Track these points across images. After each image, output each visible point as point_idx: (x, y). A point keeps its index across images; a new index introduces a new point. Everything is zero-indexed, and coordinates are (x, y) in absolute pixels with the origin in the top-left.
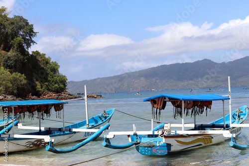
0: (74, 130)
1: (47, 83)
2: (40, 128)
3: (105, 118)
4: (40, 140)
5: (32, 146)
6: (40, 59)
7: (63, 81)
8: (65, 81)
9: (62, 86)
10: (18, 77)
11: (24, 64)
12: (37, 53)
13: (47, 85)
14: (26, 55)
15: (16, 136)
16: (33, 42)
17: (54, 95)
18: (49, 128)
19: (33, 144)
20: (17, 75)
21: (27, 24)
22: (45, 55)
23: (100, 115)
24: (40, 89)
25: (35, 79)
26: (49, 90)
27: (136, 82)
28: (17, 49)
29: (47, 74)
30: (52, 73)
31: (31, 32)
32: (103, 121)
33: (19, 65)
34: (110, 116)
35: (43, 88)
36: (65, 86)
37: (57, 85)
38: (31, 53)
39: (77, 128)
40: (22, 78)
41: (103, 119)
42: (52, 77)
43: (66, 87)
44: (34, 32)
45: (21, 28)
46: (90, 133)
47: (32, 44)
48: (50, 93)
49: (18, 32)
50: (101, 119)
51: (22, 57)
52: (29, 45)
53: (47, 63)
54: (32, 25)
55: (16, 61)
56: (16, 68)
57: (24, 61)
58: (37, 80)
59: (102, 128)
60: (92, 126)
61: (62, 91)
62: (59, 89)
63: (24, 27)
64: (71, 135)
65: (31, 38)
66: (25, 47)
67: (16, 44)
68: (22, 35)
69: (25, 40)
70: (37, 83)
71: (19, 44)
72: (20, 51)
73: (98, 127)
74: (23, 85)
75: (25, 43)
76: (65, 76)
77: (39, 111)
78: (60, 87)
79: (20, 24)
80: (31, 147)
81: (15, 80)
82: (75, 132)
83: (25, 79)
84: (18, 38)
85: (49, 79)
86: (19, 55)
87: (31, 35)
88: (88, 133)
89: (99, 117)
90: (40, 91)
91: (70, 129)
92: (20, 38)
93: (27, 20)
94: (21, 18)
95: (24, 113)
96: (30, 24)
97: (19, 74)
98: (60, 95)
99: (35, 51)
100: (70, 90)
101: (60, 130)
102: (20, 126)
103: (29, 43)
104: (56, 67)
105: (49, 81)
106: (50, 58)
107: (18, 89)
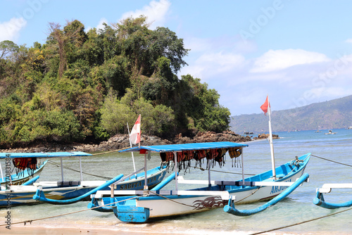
0: (257, 184)
1: (202, 119)
2: (210, 182)
3: (297, 166)
4: (212, 199)
5: (201, 206)
6: (192, 86)
7: (225, 117)
8: (228, 116)
9: (223, 122)
10: (162, 111)
11: (171, 94)
12: (189, 78)
13: (202, 122)
14: (174, 81)
15: (180, 193)
16: (184, 63)
17: (212, 135)
18: (222, 182)
19: (203, 203)
20: (161, 108)
21: (175, 38)
22: (199, 80)
23: (290, 162)
24: (194, 128)
25: (186, 114)
26: (205, 128)
27: (326, 116)
28: (162, 72)
29: (203, 107)
30: (209, 105)
31: (180, 49)
32: (294, 171)
33: (165, 95)
34: (305, 163)
35: (197, 126)
36: (227, 123)
37: (216, 122)
38: (180, 78)
39: (259, 180)
40: (168, 112)
41: (295, 168)
42: (210, 111)
43: (229, 125)
44: (184, 50)
45: (166, 44)
46: (279, 188)
47: (181, 65)
48: (208, 133)
49: (163, 50)
50: (292, 169)
51: (168, 84)
52: (177, 68)
53: (203, 91)
54: (182, 40)
55: (160, 89)
56: (160, 98)
57: (171, 88)
58: (189, 115)
59: (298, 180)
60: (280, 178)
61: (224, 130)
62: (219, 127)
63: (170, 41)
64: (253, 191)
65: (180, 57)
66: (173, 70)
67: (160, 65)
68: (167, 54)
69: (172, 61)
70: (189, 118)
71: (164, 65)
72: (165, 75)
73: (289, 179)
74: (170, 122)
75: (172, 64)
76: (227, 110)
77: (209, 158)
78: (221, 125)
79: (165, 38)
80: (201, 208)
81: (159, 115)
82: (259, 187)
83: (172, 113)
84: (162, 58)
85: (205, 113)
86: (165, 81)
87: (180, 54)
88: (276, 187)
89: (290, 166)
90: (193, 130)
91: (251, 183)
92: (165, 58)
93: (175, 33)
94: (167, 31)
95: (189, 160)
96: (178, 38)
97: (165, 107)
98: (220, 136)
99: (186, 75)
100: (234, 127)
101: (237, 184)
102: (181, 179)
103: (178, 64)
104: (215, 97)
105: (206, 116)
106: (207, 85)
107: (163, 127)
